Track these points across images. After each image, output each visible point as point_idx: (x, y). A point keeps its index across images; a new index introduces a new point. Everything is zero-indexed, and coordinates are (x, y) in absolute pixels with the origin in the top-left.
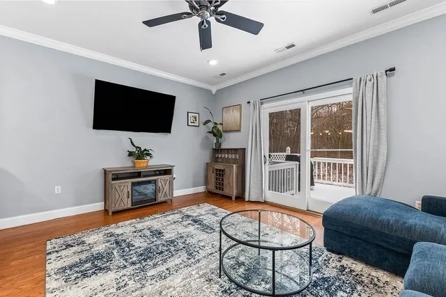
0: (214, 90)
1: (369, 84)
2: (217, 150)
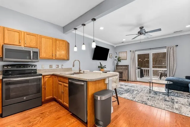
0: (115, 46)
1: (171, 49)
2: (117, 66)
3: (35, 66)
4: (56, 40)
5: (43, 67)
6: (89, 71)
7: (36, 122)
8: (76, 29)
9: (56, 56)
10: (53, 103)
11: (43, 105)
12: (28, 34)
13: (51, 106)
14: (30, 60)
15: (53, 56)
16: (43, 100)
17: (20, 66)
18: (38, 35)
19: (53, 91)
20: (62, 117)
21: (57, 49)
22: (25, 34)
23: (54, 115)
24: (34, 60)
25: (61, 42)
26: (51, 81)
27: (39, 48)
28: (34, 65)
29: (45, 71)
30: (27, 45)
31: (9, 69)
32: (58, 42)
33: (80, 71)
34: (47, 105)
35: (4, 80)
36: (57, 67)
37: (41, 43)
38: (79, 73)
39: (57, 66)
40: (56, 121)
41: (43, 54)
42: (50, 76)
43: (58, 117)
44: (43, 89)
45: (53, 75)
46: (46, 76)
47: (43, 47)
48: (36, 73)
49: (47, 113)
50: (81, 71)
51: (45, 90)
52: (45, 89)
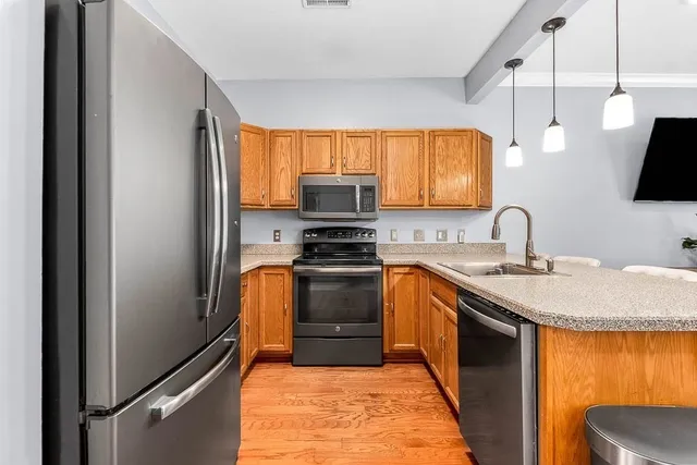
3: (371, 232)
4: (434, 134)
5: (394, 236)
6: (596, 263)
7: (350, 418)
8: (513, 64)
9: (431, 196)
10: (416, 371)
11: (386, 367)
12: (353, 135)
13: (405, 380)
14: (353, 215)
15: (421, 197)
16: (386, 351)
17: (334, 231)
18: (375, 132)
19: (417, 325)
20: (428, 445)
21: (438, 167)
22: (345, 135)
23: (405, 422)
24: (364, 215)
25: (453, 140)
26: (412, 289)
27: (378, 174)
28: (368, 230)
29: (401, 249)
30: (351, 168)
31: (314, 241)
32: (439, 142)
33: (530, 258)
34: (397, 371)
35: (295, 267)
36: (440, 237)
37: (384, 156)
38: (528, 268)
39: (440, 234)
40: (404, 449)
41: (391, 194)
42: (407, 270)
43: (416, 436)
44: (386, 313)
45: (417, 267)
46: (396, 270)
47: (391, 169)
48: (374, 254)
49: (389, 403)
50: (534, 258)
51: (393, 316)
52: (393, 312)
